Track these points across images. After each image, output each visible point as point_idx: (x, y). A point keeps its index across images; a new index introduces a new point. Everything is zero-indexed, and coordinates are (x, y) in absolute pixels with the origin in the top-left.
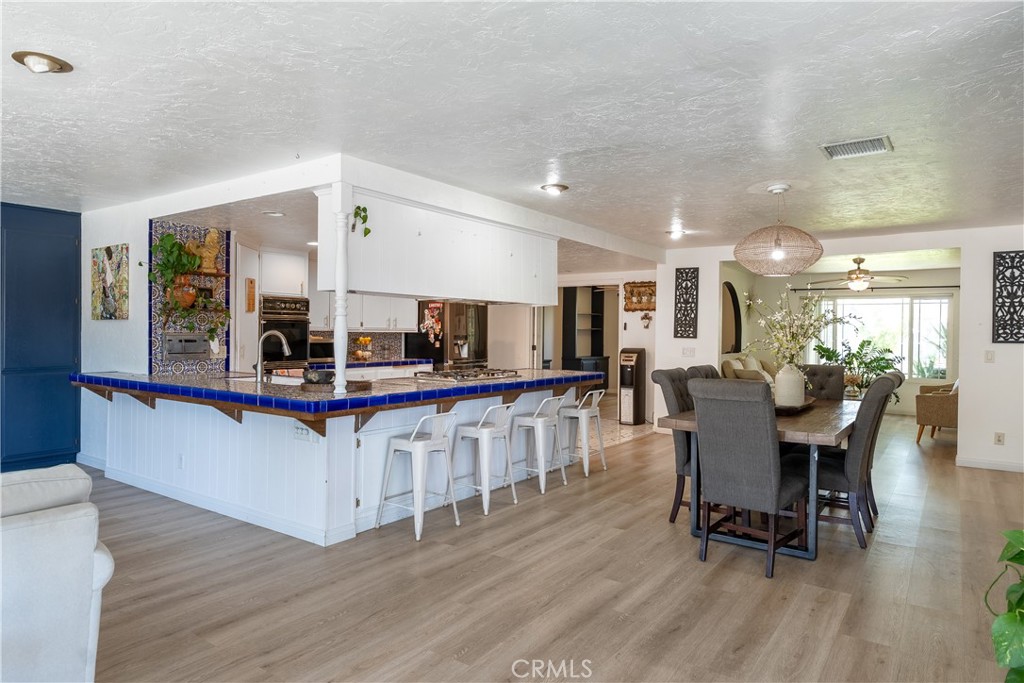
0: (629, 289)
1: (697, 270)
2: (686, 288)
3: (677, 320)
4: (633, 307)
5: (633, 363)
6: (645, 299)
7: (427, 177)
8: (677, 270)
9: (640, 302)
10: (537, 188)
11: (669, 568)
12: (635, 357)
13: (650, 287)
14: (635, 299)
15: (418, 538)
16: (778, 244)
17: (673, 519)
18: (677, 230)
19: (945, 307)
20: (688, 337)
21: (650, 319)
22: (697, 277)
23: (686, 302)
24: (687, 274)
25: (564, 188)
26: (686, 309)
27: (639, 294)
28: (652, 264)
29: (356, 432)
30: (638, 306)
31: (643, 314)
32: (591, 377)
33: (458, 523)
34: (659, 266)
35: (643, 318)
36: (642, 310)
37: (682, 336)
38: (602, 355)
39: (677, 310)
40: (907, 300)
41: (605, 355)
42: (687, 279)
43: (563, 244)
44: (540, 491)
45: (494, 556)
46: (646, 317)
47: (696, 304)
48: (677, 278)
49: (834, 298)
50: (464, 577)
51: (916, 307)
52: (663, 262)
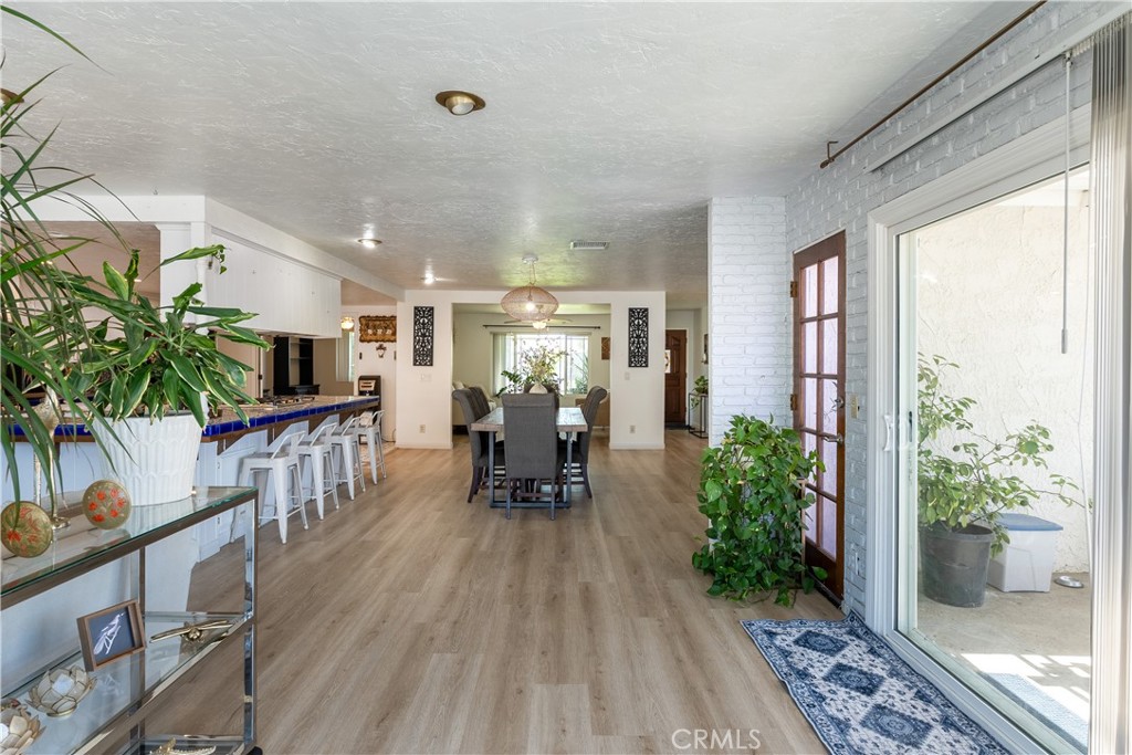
0: (364, 322)
1: (432, 309)
2: (424, 324)
3: (415, 350)
4: (368, 338)
5: (372, 389)
6: (380, 331)
7: (267, 223)
8: (416, 308)
9: (375, 334)
10: (356, 240)
11: (492, 525)
12: (373, 383)
13: (389, 322)
14: (370, 331)
15: (284, 541)
16: (530, 298)
17: (470, 501)
18: (429, 278)
19: (586, 342)
20: (426, 365)
21: (384, 349)
22: (432, 315)
23: (424, 335)
24: (424, 312)
25: (378, 242)
26: (423, 342)
27: (375, 327)
28: (393, 301)
29: (218, 454)
30: (374, 338)
31: (378, 344)
32: (369, 401)
33: (306, 527)
34: (399, 304)
35: (378, 349)
36: (377, 341)
37: (420, 364)
38: (312, 383)
39: (416, 342)
40: (563, 336)
41: (315, 383)
42: (424, 316)
43: (345, 283)
44: (349, 498)
45: (364, 542)
46: (381, 348)
47: (432, 338)
48: (416, 315)
49: (515, 333)
50: (356, 555)
51: (569, 341)
52: (403, 300)
